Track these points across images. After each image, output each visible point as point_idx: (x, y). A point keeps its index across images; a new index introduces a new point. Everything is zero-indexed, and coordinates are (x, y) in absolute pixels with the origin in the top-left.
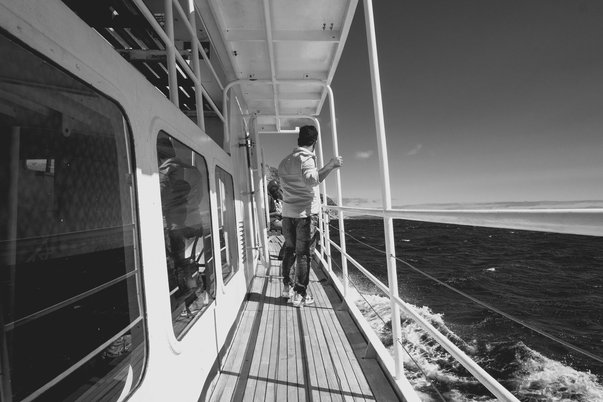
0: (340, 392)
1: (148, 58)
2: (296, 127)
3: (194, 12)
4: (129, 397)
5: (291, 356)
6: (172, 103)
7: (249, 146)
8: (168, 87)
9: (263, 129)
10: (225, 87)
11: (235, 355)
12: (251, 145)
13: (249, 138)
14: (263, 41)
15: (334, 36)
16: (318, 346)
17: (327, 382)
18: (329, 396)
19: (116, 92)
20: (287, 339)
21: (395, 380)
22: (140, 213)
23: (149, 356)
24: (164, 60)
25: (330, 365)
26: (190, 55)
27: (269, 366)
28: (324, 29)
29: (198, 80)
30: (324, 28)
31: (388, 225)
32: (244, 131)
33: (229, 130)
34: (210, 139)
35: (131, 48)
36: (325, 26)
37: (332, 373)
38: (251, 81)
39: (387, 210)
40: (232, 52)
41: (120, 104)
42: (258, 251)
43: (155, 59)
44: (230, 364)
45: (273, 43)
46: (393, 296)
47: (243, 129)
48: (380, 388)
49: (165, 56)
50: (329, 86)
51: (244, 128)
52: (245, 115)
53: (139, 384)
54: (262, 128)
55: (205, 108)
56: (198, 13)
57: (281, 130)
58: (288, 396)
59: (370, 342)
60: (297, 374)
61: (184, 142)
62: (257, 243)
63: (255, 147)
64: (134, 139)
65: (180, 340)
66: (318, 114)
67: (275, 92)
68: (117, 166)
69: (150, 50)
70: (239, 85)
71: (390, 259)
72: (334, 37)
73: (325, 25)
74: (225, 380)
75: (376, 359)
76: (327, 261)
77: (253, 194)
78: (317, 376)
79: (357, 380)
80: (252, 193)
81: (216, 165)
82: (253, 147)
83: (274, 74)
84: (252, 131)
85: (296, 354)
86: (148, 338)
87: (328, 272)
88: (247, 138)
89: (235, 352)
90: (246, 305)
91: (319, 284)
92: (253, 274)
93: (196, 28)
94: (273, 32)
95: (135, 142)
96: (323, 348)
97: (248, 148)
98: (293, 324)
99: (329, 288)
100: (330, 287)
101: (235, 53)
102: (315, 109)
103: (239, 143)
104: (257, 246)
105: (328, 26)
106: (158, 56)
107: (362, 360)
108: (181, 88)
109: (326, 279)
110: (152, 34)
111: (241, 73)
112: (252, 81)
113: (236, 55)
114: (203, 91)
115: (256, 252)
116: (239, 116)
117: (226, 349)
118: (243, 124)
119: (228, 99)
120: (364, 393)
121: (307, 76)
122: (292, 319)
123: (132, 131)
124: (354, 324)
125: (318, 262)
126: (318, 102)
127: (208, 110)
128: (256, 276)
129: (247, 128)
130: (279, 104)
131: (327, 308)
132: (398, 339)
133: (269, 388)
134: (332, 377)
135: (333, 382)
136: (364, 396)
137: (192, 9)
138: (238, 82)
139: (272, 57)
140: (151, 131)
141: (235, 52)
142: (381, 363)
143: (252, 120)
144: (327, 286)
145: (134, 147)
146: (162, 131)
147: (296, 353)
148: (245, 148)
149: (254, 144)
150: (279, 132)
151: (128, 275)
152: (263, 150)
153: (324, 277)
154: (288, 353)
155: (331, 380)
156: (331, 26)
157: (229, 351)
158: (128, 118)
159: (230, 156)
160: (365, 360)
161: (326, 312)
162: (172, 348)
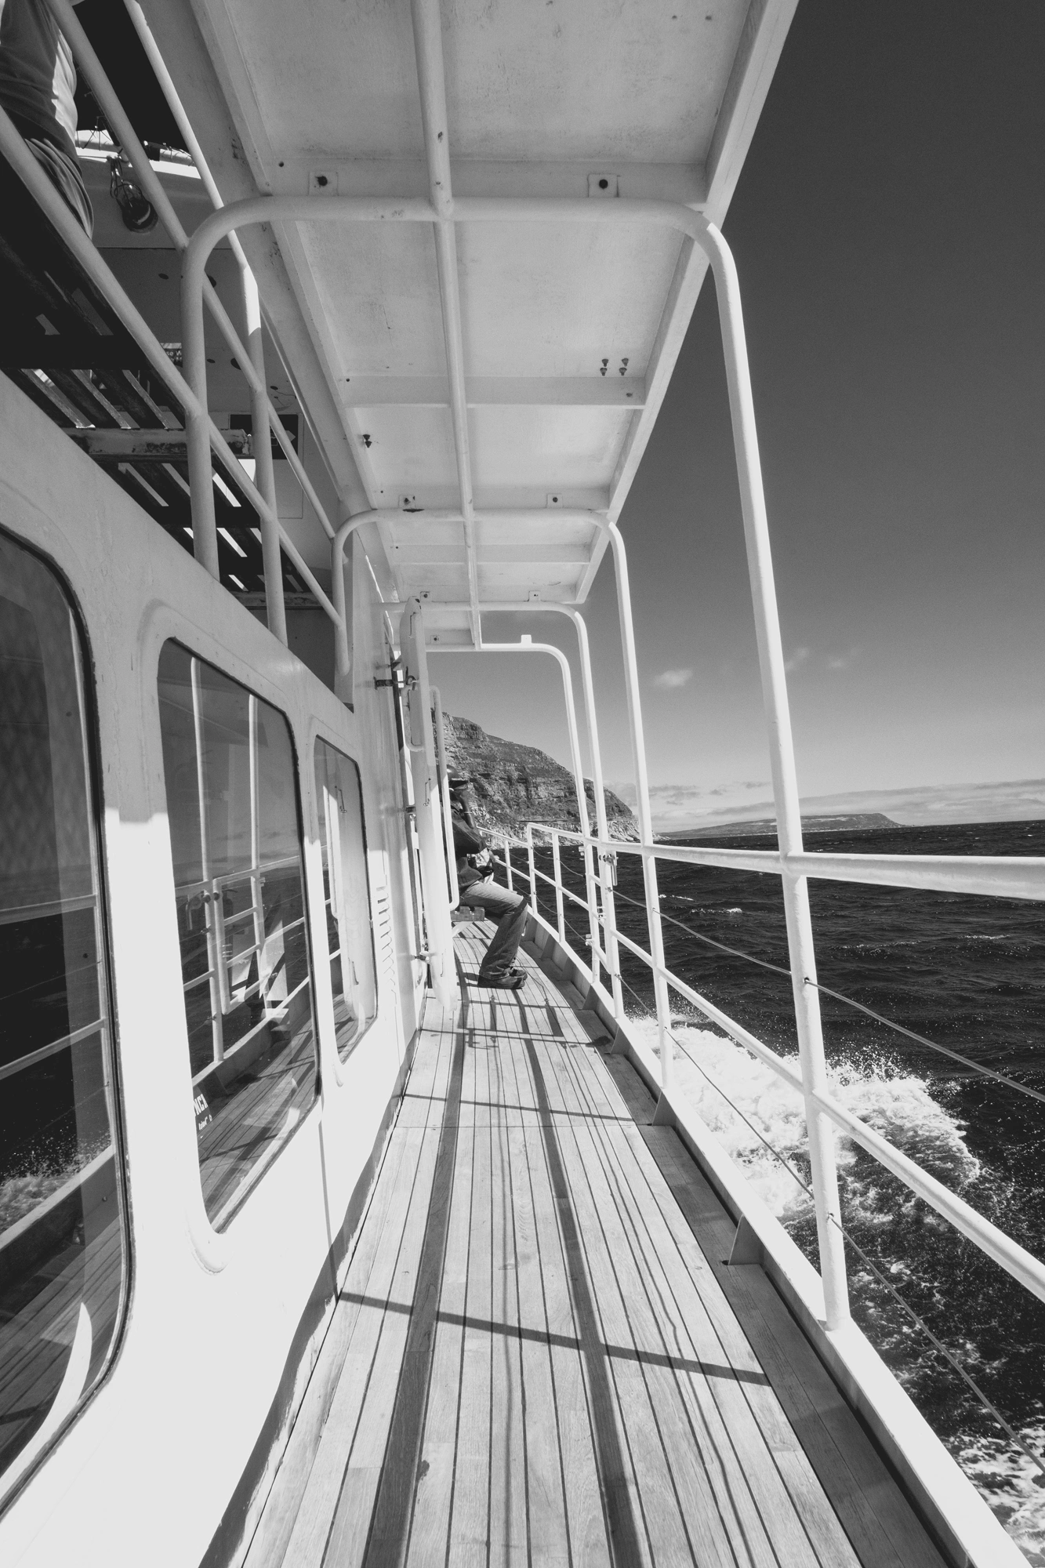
0: (667, 1361)
1: (137, 450)
2: (523, 636)
3: (260, 332)
4: (76, 1416)
5: (527, 1258)
6: (202, 567)
7: (401, 686)
8: (189, 531)
9: (437, 642)
10: (338, 529)
11: (372, 1258)
12: (406, 683)
13: (400, 666)
14: (444, 406)
15: (630, 392)
16: (600, 1230)
17: (630, 1334)
18: (638, 1376)
19: (45, 528)
20: (513, 1209)
21: (827, 1332)
22: (109, 870)
23: (134, 1287)
24: (181, 456)
25: (634, 1285)
26: (248, 443)
27: (467, 1288)
28: (603, 374)
29: (268, 509)
30: (603, 371)
31: (794, 897)
32: (388, 645)
33: (350, 642)
34: (299, 667)
35: (93, 426)
36: (605, 365)
37: (643, 1308)
38: (406, 512)
39: (790, 854)
40: (359, 436)
41: (56, 563)
42: (424, 965)
43: (154, 453)
44: (359, 1283)
45: (468, 410)
46: (812, 1093)
47: (384, 641)
48: (780, 1352)
49: (183, 446)
50: (613, 527)
51: (386, 638)
52: (390, 605)
53: (106, 1374)
54: (433, 638)
55: (287, 587)
56: (271, 333)
57: (483, 642)
58: (525, 1378)
59: (744, 1219)
60: (545, 1310)
61: (232, 673)
62: (422, 942)
63: (416, 688)
64: (94, 660)
65: (221, 1230)
66: (582, 598)
67: (470, 541)
68: (46, 737)
69: (142, 431)
70: (375, 523)
71: (801, 990)
72: (629, 395)
73: (605, 362)
74: (347, 1333)
75: (762, 1265)
76: (610, 991)
77: (411, 811)
78: (603, 1319)
79: (714, 1327)
80: (411, 809)
81: (318, 736)
82: (411, 688)
83: (467, 495)
84: (408, 645)
85: (539, 1253)
86: (133, 1234)
87: (613, 1019)
88: (394, 664)
89: (372, 1247)
90: (397, 1111)
91: (591, 1051)
92: (415, 1025)
93: (264, 370)
94: (468, 381)
95: (96, 668)
96: (613, 1233)
97: (397, 692)
98: (526, 1165)
99: (620, 1064)
100: (621, 1059)
101: (365, 441)
102: (574, 588)
103: (374, 678)
104: (423, 952)
105: (613, 368)
106: (163, 445)
107: (724, 1267)
108: (223, 532)
109: (610, 1037)
110: (149, 387)
111: (382, 492)
112: (410, 513)
113: (368, 444)
114: (282, 537)
115: (420, 966)
116: (376, 606)
117: (348, 1241)
118: (383, 629)
119: (346, 561)
120: (737, 1366)
121: (555, 500)
122: (523, 1150)
123: (89, 638)
124: (692, 1162)
125: (586, 992)
126: (583, 568)
127: (294, 591)
128: (421, 1030)
129: (394, 638)
130: (480, 576)
131: (616, 1118)
132: (831, 1214)
133: (470, 1354)
134: (645, 1321)
135: (648, 1334)
136: (735, 1374)
137: (254, 323)
138: (372, 518)
139: (463, 447)
140: (141, 638)
141: (367, 437)
142: (777, 1278)
143: (408, 620)
144: (612, 1058)
145: (95, 682)
146: (172, 641)
147: (539, 1248)
148: (390, 690)
149: (414, 679)
150: (477, 649)
151: (76, 1036)
152: (439, 696)
153: (603, 1032)
154: (517, 1250)
155: (643, 1330)
156: (623, 366)
157: (355, 1244)
158: (79, 602)
159: (353, 712)
160: (731, 1268)
161: (613, 1128)
162: (200, 1255)
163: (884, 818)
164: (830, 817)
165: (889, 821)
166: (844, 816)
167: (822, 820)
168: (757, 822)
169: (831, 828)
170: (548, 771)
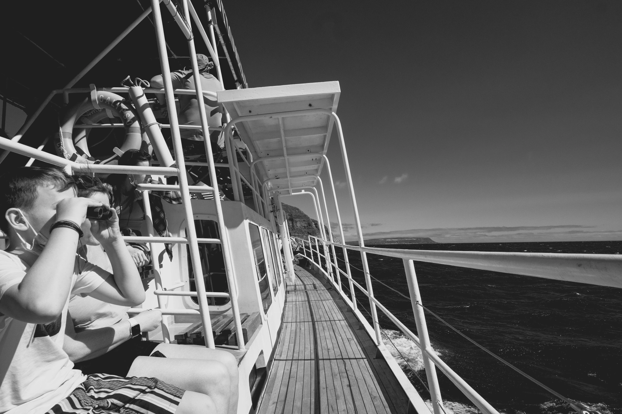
2: (302, 190)
57: (293, 193)
63: (280, 212)
84: (277, 202)
104: (286, 271)
111: (271, 175)
121: (306, 173)
126: (319, 166)
143: (277, 196)
149: (279, 210)
150: (291, 195)
153: (330, 287)
163: (430, 240)
164: (409, 238)
165: (432, 240)
166: (415, 238)
167: (407, 239)
168: (381, 239)
169: (410, 243)
170: (301, 216)
